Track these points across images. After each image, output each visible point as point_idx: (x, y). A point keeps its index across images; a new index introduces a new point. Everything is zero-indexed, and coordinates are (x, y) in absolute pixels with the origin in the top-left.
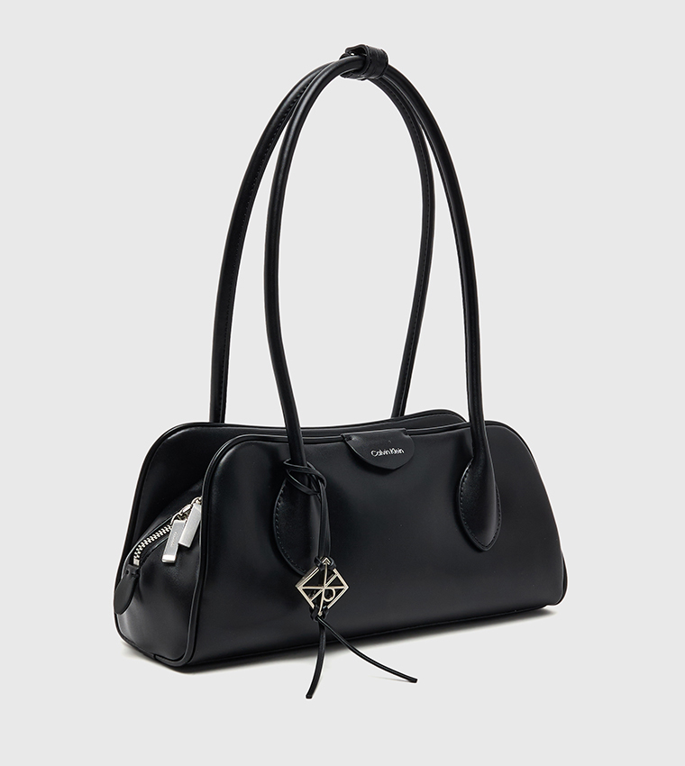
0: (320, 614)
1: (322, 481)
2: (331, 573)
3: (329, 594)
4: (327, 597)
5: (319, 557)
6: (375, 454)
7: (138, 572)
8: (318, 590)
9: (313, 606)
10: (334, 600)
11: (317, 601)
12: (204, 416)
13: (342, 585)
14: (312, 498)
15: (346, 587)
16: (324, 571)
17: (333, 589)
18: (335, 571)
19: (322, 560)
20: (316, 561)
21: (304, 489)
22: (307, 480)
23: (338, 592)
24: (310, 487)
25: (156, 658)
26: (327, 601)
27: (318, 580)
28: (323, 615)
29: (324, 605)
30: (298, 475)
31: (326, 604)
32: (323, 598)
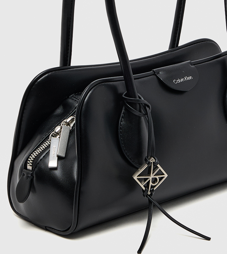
0: (149, 193)
1: (148, 107)
2: (156, 168)
3: (154, 180)
4: (153, 182)
5: (148, 157)
6: (176, 82)
7: (32, 174)
8: (148, 178)
9: (144, 189)
10: (158, 184)
11: (147, 186)
12: (56, 63)
13: (163, 174)
14: (143, 118)
15: (166, 176)
16: (151, 166)
17: (157, 177)
18: (158, 166)
19: (149, 159)
20: (146, 160)
21: (137, 113)
22: (138, 106)
23: (161, 179)
24: (140, 111)
25: (47, 229)
26: (154, 185)
27: (148, 172)
28: (151, 194)
29: (151, 188)
30: (133, 104)
31: (152, 187)
32: (151, 184)
